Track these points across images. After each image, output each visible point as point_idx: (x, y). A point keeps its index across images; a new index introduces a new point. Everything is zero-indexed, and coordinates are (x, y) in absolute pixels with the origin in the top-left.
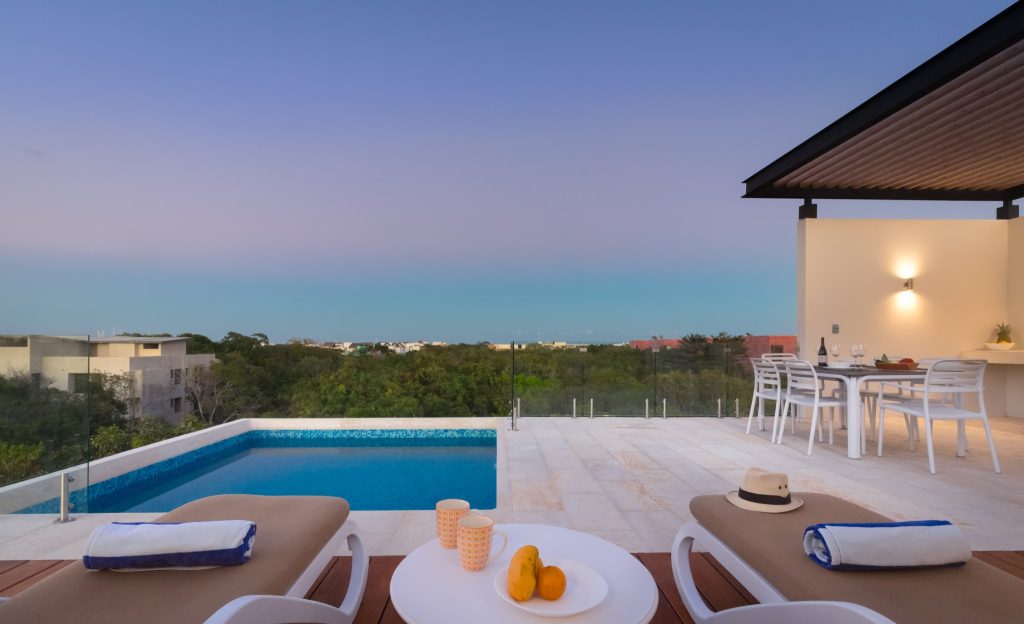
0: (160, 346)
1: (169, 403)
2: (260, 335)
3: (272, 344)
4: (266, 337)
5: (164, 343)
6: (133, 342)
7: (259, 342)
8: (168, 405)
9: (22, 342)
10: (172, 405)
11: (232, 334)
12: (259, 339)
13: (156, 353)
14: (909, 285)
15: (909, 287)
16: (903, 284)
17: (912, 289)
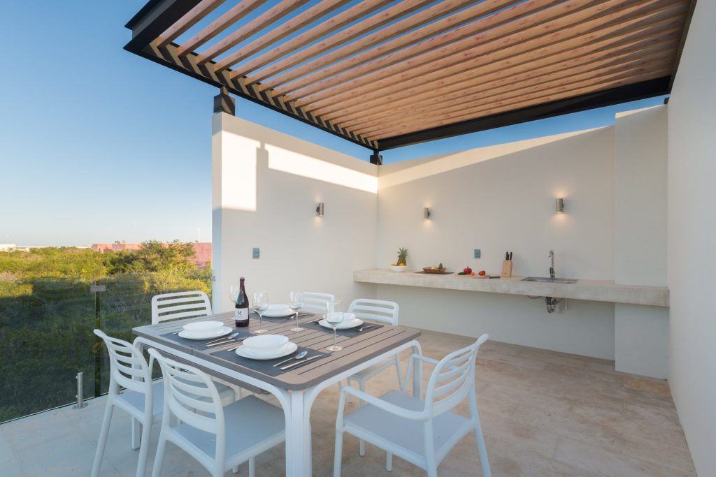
14: (321, 209)
15: (321, 212)
16: (315, 208)
17: (323, 214)
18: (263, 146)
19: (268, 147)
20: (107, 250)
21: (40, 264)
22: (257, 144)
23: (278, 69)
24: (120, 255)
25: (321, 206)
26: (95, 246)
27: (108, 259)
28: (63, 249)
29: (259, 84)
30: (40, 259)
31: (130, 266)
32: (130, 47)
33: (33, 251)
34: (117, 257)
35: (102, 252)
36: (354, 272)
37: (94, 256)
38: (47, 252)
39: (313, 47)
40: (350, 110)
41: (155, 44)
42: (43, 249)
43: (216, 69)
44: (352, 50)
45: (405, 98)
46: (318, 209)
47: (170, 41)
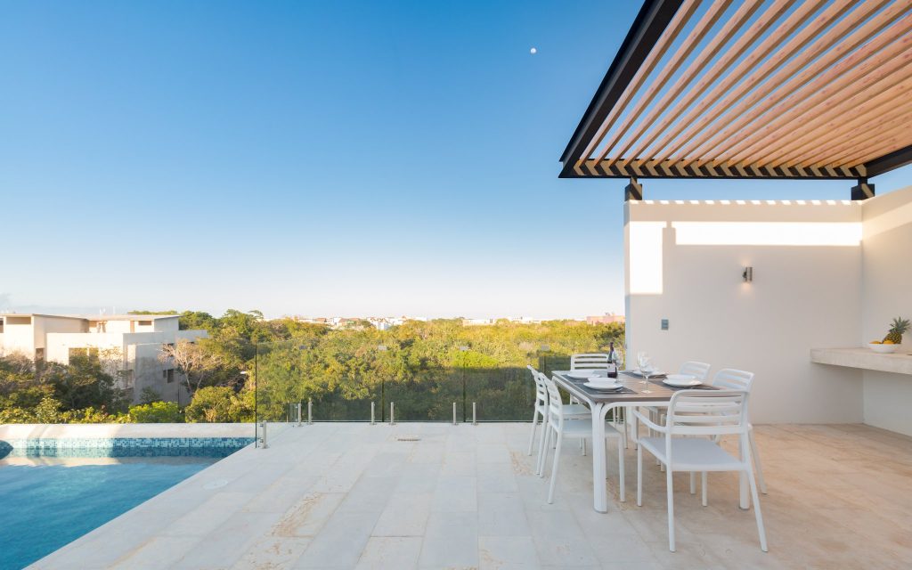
0: (153, 323)
1: (162, 374)
2: (256, 312)
3: (267, 320)
4: (261, 314)
5: (156, 320)
6: (128, 319)
7: (255, 318)
8: (160, 376)
9: (26, 320)
10: (164, 376)
11: (230, 311)
12: (255, 315)
13: (150, 329)
14: (748, 274)
15: (748, 277)
16: (742, 273)
17: (751, 279)
18: (669, 225)
19: (675, 224)
20: (598, 323)
21: (546, 336)
22: (664, 224)
23: (709, 119)
24: (610, 328)
25: (748, 270)
26: (589, 318)
27: (599, 333)
28: (565, 321)
29: (668, 160)
30: (547, 330)
31: (617, 339)
32: (563, 175)
33: (543, 324)
34: (606, 330)
35: (594, 325)
36: (811, 350)
37: (587, 329)
38: (552, 324)
39: (743, 84)
40: (785, 149)
41: (577, 167)
42: (549, 322)
43: (625, 164)
44: (795, 68)
45: (852, 120)
46: (745, 274)
47: (587, 159)
